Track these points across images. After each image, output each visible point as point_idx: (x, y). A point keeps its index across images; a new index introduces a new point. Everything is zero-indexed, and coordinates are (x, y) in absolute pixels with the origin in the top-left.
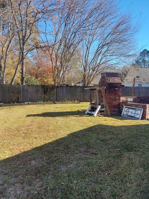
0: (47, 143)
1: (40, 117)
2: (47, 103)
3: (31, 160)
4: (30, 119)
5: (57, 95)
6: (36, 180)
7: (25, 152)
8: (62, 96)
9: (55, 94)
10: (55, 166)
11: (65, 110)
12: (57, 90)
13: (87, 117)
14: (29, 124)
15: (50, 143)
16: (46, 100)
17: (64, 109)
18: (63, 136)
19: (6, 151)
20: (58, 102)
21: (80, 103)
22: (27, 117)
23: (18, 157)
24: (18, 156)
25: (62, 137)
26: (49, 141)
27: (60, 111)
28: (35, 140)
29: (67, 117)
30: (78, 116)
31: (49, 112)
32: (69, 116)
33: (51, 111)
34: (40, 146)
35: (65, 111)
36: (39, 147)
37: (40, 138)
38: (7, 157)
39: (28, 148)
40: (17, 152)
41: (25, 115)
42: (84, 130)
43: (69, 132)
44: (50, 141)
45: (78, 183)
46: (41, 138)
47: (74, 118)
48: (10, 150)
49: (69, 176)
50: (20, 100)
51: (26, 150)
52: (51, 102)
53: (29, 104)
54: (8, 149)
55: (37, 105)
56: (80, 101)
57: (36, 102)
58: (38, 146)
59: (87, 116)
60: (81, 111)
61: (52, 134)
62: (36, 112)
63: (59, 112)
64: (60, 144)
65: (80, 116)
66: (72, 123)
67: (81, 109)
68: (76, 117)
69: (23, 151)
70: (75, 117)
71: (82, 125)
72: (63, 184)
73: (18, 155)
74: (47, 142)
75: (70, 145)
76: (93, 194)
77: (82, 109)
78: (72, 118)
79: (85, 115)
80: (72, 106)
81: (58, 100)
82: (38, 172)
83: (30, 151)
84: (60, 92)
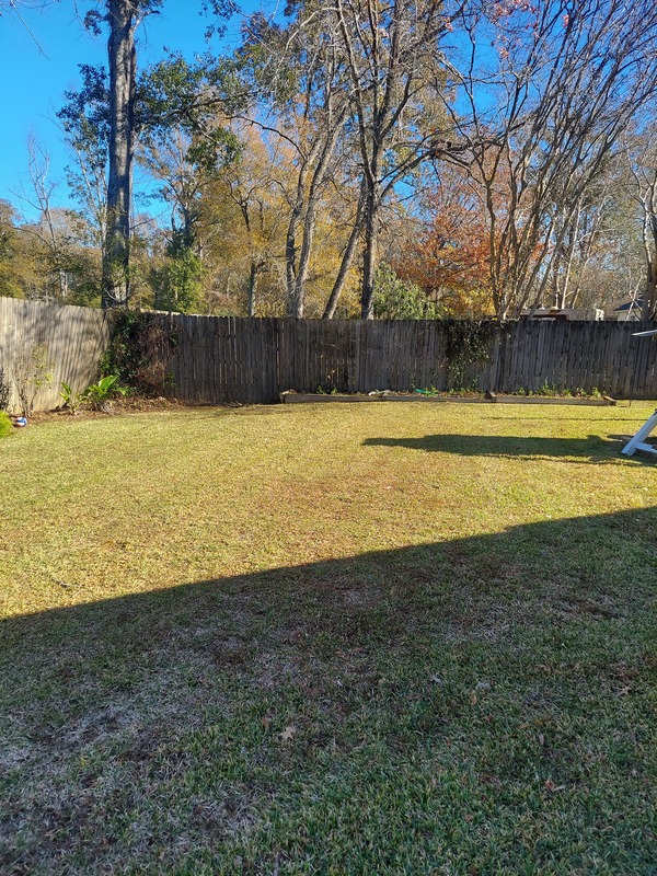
0: (415, 543)
1: (412, 450)
2: (454, 399)
3: (346, 589)
4: (374, 453)
5: (503, 362)
6: (350, 651)
7: (332, 561)
8: (526, 370)
9: (497, 358)
10: (425, 623)
11: (527, 430)
12: (505, 339)
13: (623, 470)
14: (366, 472)
15: (425, 547)
16: (452, 386)
17: (527, 425)
18: (487, 531)
19: (273, 548)
20: (505, 396)
21: (613, 404)
22: (364, 444)
23: (306, 572)
24: (306, 570)
25: (479, 531)
26: (424, 539)
27: (504, 435)
28: (373, 528)
29: (526, 459)
30: (582, 462)
31: (453, 433)
32: (538, 456)
33: (465, 432)
34: (388, 551)
35: (525, 434)
36: (383, 552)
37: (393, 523)
38: (274, 565)
39: (347, 549)
40: (307, 556)
41: (360, 440)
42: (590, 518)
43: (516, 520)
44: (429, 539)
45: (494, 690)
46: (397, 525)
47: (560, 466)
48: (289, 547)
49: (464, 663)
50: (353, 381)
51: (336, 556)
52: (475, 395)
53: (382, 399)
54: (281, 543)
55: (414, 404)
56: (620, 395)
57: (411, 392)
58: (380, 548)
59: (629, 465)
60: (607, 439)
61: (443, 514)
62: (403, 430)
63: (498, 438)
64: (465, 554)
65: (594, 461)
66: (543, 485)
67: (610, 433)
68: (569, 464)
69: (326, 555)
70: (566, 461)
71: (590, 499)
72: (438, 680)
73: (309, 565)
74: (416, 540)
75: (504, 566)
76: (537, 737)
77: (618, 433)
78: (551, 464)
79: (617, 460)
80: (568, 415)
81: (505, 387)
82: (360, 629)
83: (350, 559)
84: (519, 350)
